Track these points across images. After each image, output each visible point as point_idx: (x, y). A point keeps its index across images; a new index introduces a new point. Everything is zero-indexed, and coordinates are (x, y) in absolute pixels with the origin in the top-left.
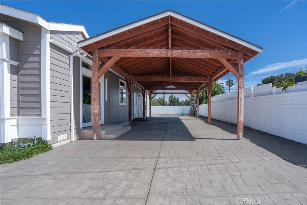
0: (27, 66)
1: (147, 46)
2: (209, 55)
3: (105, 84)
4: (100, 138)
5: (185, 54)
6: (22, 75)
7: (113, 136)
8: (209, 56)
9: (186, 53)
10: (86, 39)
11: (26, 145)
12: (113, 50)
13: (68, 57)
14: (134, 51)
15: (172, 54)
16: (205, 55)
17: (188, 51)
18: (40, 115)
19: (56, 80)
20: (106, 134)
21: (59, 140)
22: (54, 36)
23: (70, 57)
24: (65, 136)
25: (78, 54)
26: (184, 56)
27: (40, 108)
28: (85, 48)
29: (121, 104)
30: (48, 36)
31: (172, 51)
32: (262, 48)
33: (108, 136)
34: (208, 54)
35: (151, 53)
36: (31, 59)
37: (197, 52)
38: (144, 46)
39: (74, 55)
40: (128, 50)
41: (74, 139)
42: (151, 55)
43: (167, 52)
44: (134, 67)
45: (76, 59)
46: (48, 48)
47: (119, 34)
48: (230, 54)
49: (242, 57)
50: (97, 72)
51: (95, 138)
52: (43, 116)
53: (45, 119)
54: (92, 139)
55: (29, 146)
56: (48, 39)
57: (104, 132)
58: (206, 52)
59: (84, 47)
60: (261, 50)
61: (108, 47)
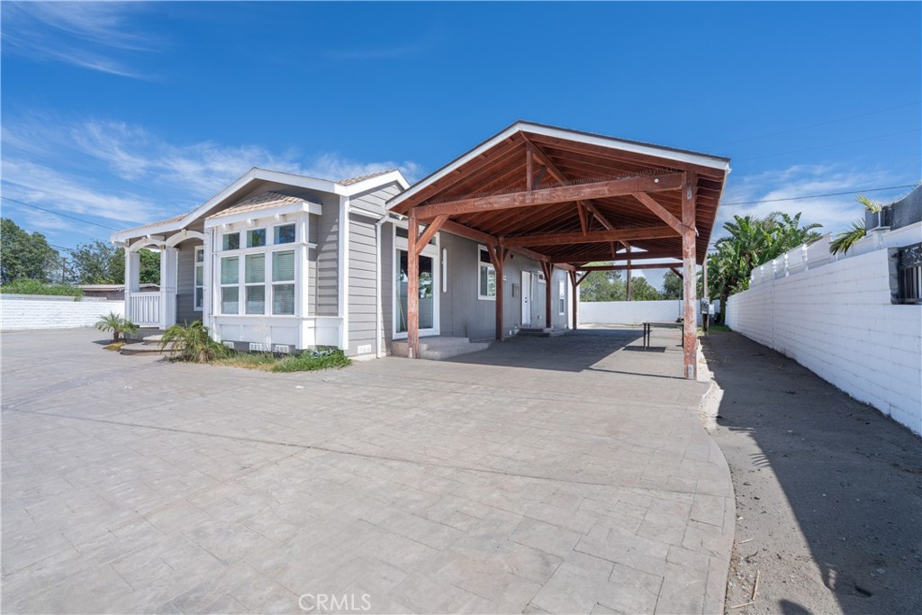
0: (325, 248)
1: (490, 191)
2: (609, 190)
3: (442, 260)
4: (417, 356)
5: (557, 195)
6: (320, 261)
7: (437, 354)
8: (607, 192)
9: (560, 193)
10: (403, 191)
11: (321, 353)
12: (436, 206)
13: (373, 227)
14: (467, 203)
15: (533, 200)
16: (599, 191)
17: (564, 190)
18: (337, 314)
19: (357, 265)
20: (428, 349)
21: (359, 352)
22: (355, 202)
23: (376, 226)
24: (368, 347)
25: (388, 219)
26: (556, 200)
27: (337, 305)
28: (397, 209)
29: (481, 298)
30: (347, 203)
31: (532, 194)
32: (726, 160)
33: (431, 353)
34: (606, 188)
35: (496, 203)
36: (330, 238)
37: (583, 188)
38: (485, 191)
39: (382, 222)
40: (459, 202)
41: (382, 353)
42: (496, 206)
43: (523, 196)
44: (501, 220)
45: (387, 226)
46: (347, 220)
47: (444, 177)
48: (657, 181)
49: (688, 184)
50: (414, 245)
51: (411, 355)
52: (339, 316)
53: (342, 319)
54: (407, 357)
55: (324, 354)
56: (346, 208)
57: (424, 347)
58: (602, 186)
59: (396, 206)
60: (724, 163)
61: (430, 201)
